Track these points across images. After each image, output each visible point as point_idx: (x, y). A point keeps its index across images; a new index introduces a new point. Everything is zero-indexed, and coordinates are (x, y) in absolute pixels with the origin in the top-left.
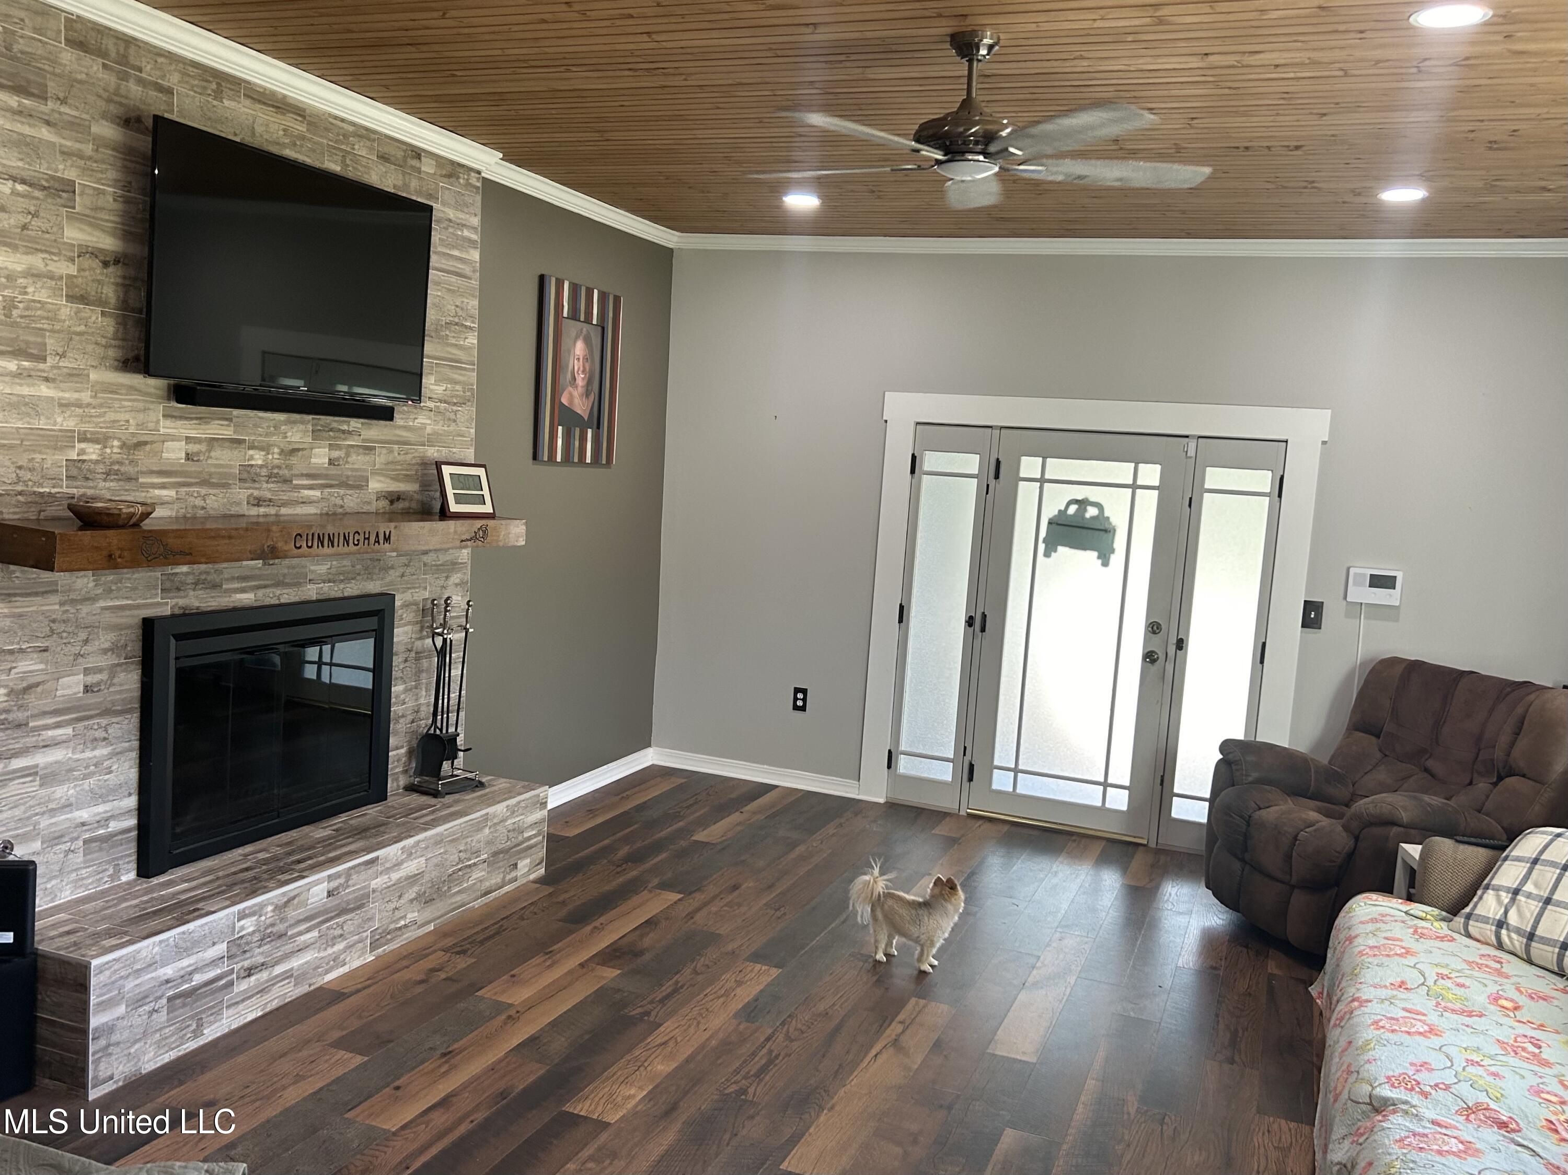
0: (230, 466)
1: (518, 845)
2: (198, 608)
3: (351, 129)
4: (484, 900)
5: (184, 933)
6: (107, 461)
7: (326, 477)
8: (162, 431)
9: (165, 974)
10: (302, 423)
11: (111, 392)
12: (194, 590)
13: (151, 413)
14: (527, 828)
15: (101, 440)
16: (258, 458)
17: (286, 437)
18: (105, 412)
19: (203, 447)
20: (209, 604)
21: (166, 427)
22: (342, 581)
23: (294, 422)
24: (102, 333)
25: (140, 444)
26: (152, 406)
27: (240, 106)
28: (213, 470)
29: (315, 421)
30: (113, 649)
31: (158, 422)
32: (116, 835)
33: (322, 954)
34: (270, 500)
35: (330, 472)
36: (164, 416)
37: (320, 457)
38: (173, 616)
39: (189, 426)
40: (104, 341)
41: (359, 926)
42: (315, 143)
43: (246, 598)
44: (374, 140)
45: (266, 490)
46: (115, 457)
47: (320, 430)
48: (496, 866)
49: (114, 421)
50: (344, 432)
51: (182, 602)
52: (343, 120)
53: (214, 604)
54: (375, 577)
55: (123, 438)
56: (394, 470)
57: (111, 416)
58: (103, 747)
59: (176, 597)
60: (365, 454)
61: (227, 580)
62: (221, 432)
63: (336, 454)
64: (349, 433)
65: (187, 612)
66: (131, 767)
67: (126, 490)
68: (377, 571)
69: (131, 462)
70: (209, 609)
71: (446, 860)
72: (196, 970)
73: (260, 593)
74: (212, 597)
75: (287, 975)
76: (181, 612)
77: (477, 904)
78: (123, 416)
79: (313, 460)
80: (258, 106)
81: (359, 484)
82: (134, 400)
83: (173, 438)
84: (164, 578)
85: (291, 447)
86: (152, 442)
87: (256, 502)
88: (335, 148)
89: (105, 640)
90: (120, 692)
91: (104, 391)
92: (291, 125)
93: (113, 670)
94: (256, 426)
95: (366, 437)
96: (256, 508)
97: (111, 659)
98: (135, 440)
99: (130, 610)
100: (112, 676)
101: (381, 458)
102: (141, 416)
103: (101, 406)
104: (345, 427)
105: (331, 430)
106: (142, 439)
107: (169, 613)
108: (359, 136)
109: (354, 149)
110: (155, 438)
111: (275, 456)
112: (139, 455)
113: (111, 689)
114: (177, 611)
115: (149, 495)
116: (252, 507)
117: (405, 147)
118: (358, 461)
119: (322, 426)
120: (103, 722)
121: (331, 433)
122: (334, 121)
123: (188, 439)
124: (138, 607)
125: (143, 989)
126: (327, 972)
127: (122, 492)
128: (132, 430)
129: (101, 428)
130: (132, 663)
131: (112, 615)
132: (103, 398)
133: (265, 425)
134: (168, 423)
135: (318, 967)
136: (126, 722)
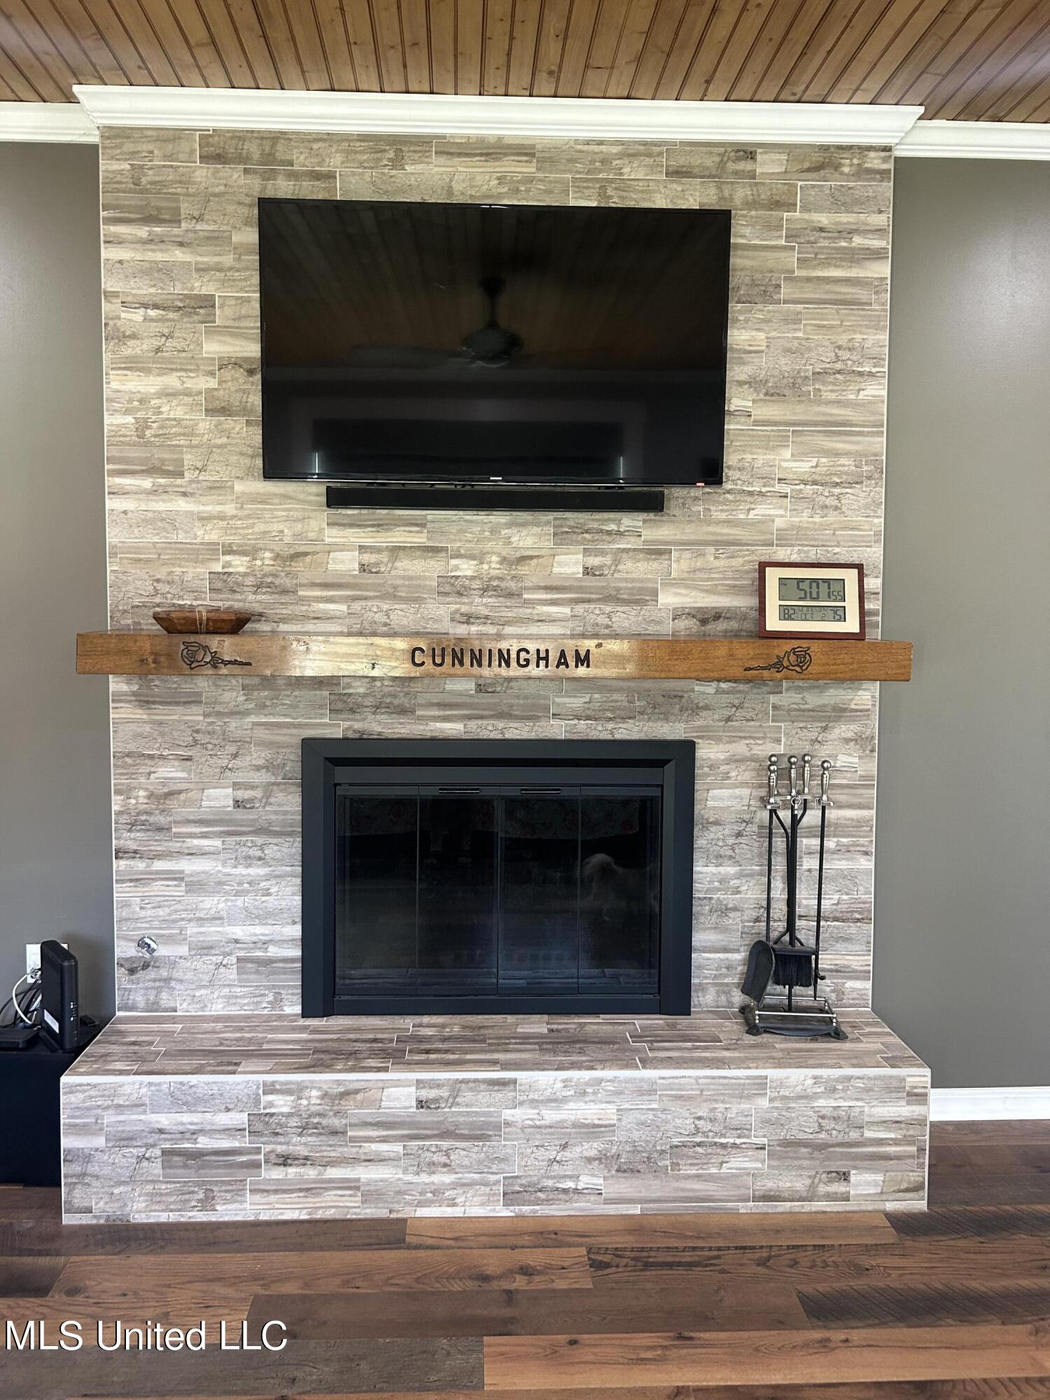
0: (425, 578)
1: (850, 1145)
2: (380, 734)
3: (615, 150)
4: (763, 1207)
5: (182, 1083)
6: (258, 573)
7: (580, 589)
8: (327, 540)
9: (157, 1122)
10: (538, 525)
11: (261, 502)
12: (374, 713)
13: (312, 521)
14: (872, 1123)
15: (251, 552)
16: (466, 568)
17: (510, 543)
18: (254, 524)
19: (384, 557)
20: (396, 730)
21: (333, 535)
22: (611, 719)
23: (524, 525)
24: (248, 442)
25: (296, 556)
26: (312, 514)
27: (431, 166)
28: (399, 582)
29: (558, 522)
30: (268, 767)
31: (321, 530)
32: (276, 962)
33: (409, 1178)
34: (487, 617)
35: (584, 584)
36: (328, 524)
37: (570, 564)
38: (345, 739)
39: (363, 535)
40: (250, 451)
41: (480, 1162)
42: (551, 182)
43: (453, 729)
44: (661, 154)
45: (480, 604)
46: (267, 569)
47: (567, 532)
48: (788, 1162)
49: (265, 532)
50: (609, 533)
51: (358, 726)
52: (601, 143)
53: (403, 731)
54: (673, 718)
55: (277, 549)
56: (708, 580)
57: (261, 527)
58: (259, 866)
59: (349, 720)
60: (648, 560)
61: (423, 705)
62: (408, 540)
63: (594, 561)
64: (619, 533)
65: (365, 737)
66: (293, 894)
67: (282, 604)
68: (676, 711)
69: (288, 574)
70: (395, 736)
71: (666, 1122)
72: (202, 1131)
73: (473, 725)
74: (401, 723)
75: (351, 1186)
76: (357, 736)
77: (745, 1207)
78: (276, 527)
79: (556, 570)
80: (457, 160)
81: (642, 597)
82: (289, 510)
83: (343, 548)
84: (332, 697)
85: (518, 555)
86: (314, 553)
87: (464, 619)
88: (587, 180)
89: (258, 756)
90: (276, 813)
91: (253, 501)
92: (513, 169)
93: (268, 789)
94: (461, 531)
95: (649, 538)
96: (465, 626)
97: (263, 777)
98: (292, 551)
99: (288, 728)
100: (268, 794)
101: (680, 564)
102: (298, 527)
103: (249, 517)
104: (613, 527)
105: (587, 532)
106: (302, 549)
107: (341, 736)
108: (630, 155)
109: (621, 174)
110: (318, 548)
111: (492, 566)
112: (298, 566)
113: (267, 808)
114: (350, 735)
115: (311, 609)
116: (458, 625)
117: (722, 150)
118: (637, 570)
119: (569, 527)
120: (259, 840)
121: (587, 536)
122: (585, 148)
123: (362, 548)
124: (300, 726)
125: (128, 1129)
126: (421, 1204)
127: (277, 606)
128: (287, 540)
129: (249, 539)
130: (293, 784)
131: (267, 732)
132: (251, 509)
133: (477, 529)
134: (335, 531)
135: (404, 1193)
136: (287, 845)
